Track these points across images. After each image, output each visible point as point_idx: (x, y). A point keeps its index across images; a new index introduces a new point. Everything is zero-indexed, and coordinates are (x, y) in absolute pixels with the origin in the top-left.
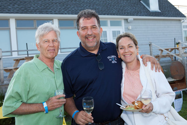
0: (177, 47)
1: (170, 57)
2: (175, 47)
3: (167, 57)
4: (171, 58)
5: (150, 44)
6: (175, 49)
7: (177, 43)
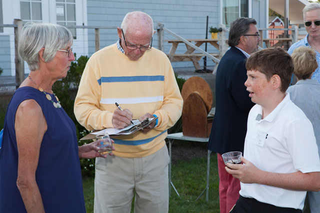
0: (211, 37)
1: (192, 60)
2: (207, 38)
3: (186, 59)
4: (193, 63)
5: (159, 28)
6: (206, 42)
7: (212, 29)
